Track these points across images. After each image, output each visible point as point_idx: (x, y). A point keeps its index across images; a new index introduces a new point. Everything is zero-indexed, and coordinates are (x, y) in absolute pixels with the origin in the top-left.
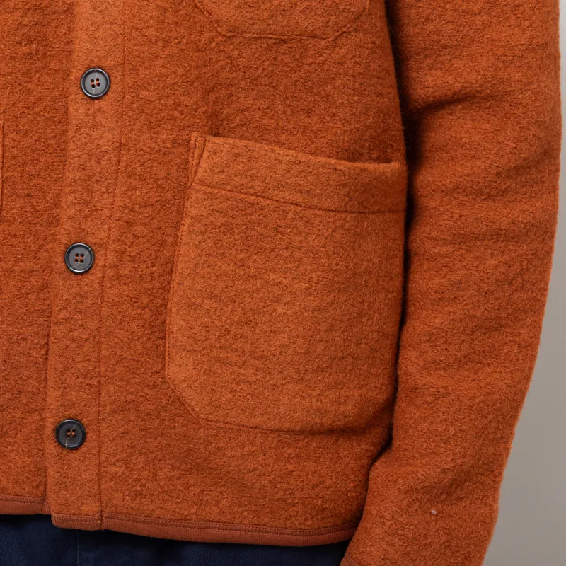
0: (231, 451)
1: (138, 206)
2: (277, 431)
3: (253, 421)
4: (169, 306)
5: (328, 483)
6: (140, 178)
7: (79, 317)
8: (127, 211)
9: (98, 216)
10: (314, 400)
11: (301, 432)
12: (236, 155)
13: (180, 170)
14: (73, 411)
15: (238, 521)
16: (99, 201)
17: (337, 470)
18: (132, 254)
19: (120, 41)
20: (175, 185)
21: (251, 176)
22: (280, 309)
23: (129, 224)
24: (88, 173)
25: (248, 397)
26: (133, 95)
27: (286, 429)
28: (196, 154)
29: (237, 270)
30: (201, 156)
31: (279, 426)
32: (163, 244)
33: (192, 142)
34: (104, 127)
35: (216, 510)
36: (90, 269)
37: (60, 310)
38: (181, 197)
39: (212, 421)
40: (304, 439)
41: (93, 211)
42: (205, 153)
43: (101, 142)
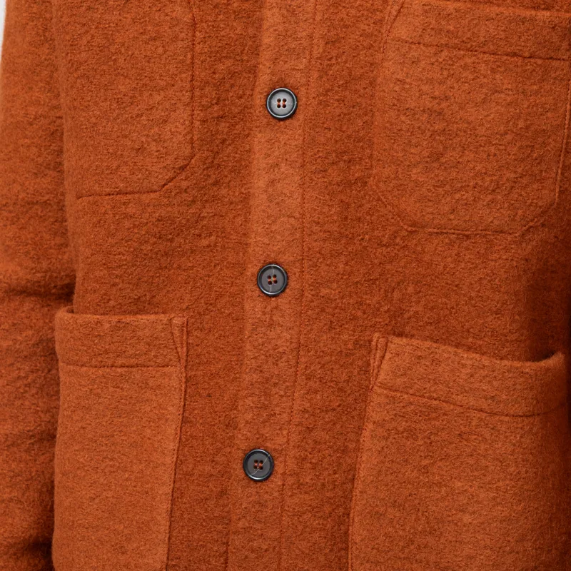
1: (319, 411)
4: (351, 515)
6: (320, 381)
7: (258, 526)
8: (307, 416)
9: (276, 421)
12: (419, 357)
13: (362, 372)
16: (277, 405)
18: (313, 461)
19: (298, 236)
20: (357, 389)
21: (434, 380)
22: (467, 518)
23: (309, 430)
24: (266, 375)
26: (313, 293)
28: (378, 358)
29: (421, 477)
30: (383, 357)
32: (345, 450)
33: (373, 343)
34: (282, 326)
36: (269, 477)
37: (239, 519)
38: (363, 401)
41: (272, 415)
42: (387, 354)
43: (279, 343)
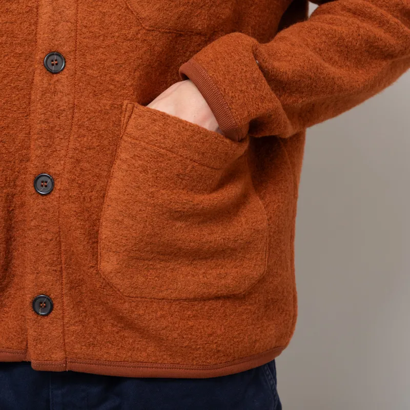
0: (149, 316)
1: (85, 149)
2: (178, 300)
3: (161, 295)
5: (219, 332)
6: (87, 129)
7: (45, 224)
8: (77, 152)
9: (57, 155)
10: (201, 277)
11: (195, 299)
12: (155, 120)
13: (115, 125)
14: (44, 289)
15: (160, 362)
16: (59, 145)
17: (225, 324)
18: (79, 182)
19: (73, 34)
20: (111, 136)
23: (78, 161)
25: (156, 278)
26: (82, 72)
27: (184, 298)
28: (127, 115)
30: (130, 117)
31: (179, 297)
33: (124, 107)
34: (63, 93)
35: (144, 354)
36: (51, 191)
37: (32, 220)
38: (114, 144)
39: (132, 297)
40: (198, 304)
41: (54, 151)
42: (133, 115)
43: (61, 103)
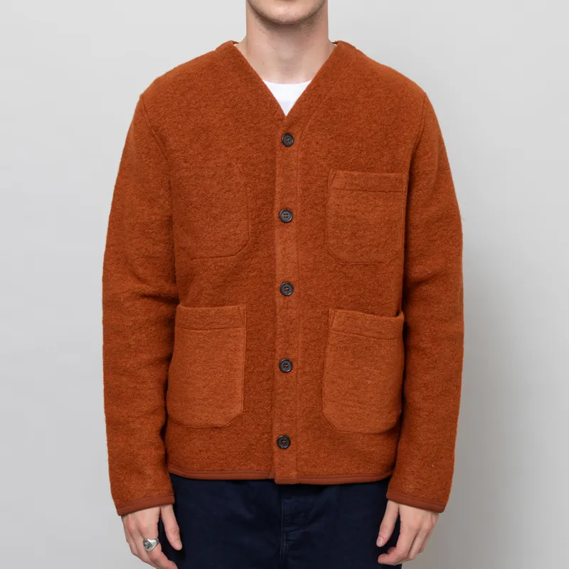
1: (309, 342)
3: (359, 430)
6: (309, 330)
7: (287, 391)
8: (305, 344)
9: (292, 347)
13: (325, 324)
16: (292, 341)
18: (309, 362)
21: (355, 326)
22: (369, 382)
24: (287, 328)
26: (304, 293)
28: (332, 317)
32: (320, 357)
33: (330, 312)
34: (292, 308)
36: (291, 370)
38: (326, 336)
39: (342, 431)
41: (290, 345)
42: (335, 317)
